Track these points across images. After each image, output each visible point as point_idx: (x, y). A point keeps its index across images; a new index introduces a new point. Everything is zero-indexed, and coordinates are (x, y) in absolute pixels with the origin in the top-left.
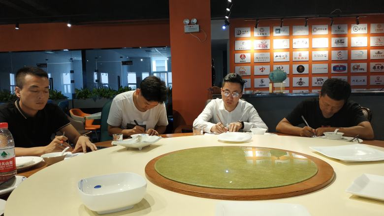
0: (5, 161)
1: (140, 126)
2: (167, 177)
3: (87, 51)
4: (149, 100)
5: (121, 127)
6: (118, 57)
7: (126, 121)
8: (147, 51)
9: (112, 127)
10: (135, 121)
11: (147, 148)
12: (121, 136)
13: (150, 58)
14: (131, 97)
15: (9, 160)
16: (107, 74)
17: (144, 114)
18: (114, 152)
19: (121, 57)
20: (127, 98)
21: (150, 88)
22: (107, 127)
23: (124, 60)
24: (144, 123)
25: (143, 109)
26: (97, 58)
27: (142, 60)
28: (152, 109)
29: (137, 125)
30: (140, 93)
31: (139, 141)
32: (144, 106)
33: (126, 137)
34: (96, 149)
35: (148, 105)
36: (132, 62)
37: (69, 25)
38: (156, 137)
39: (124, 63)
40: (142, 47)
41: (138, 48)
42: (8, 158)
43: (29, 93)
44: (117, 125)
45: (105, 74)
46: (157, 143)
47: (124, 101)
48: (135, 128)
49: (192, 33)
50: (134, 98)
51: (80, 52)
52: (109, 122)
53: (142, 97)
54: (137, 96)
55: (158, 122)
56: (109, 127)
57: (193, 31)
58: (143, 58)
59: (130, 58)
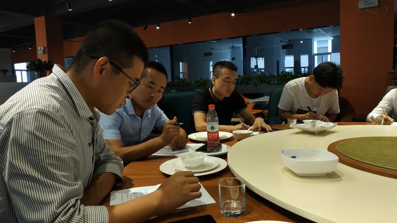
0: (213, 133)
1: (313, 112)
2: (352, 158)
3: (247, 38)
4: (323, 87)
5: (291, 112)
6: (278, 41)
7: (296, 107)
8: (308, 32)
9: (283, 111)
10: (308, 107)
11: (323, 133)
12: (295, 121)
13: (311, 39)
14: (303, 83)
15: (215, 132)
16: (263, 59)
17: (315, 100)
18: (292, 134)
19: (281, 41)
20: (299, 84)
21: (325, 74)
22: (278, 111)
23: (284, 44)
24: (315, 109)
25: (316, 95)
26: (256, 44)
27: (302, 42)
28: (323, 96)
29: (310, 110)
30: (314, 80)
31: (314, 126)
32: (316, 92)
33: (300, 121)
34: (271, 129)
35: (321, 91)
36: (292, 45)
37: (233, 15)
38: (332, 124)
39: (284, 47)
40: (303, 29)
41: (298, 30)
42: (215, 130)
43: (223, 82)
44: (288, 109)
45: (261, 59)
46: (332, 130)
47: (296, 88)
48: (308, 114)
49: (368, 8)
50: (306, 84)
51: (241, 39)
52: (279, 106)
53: (316, 83)
54: (310, 82)
55: (329, 110)
56: (280, 111)
57: (370, 6)
58: (303, 40)
59: (289, 41)
